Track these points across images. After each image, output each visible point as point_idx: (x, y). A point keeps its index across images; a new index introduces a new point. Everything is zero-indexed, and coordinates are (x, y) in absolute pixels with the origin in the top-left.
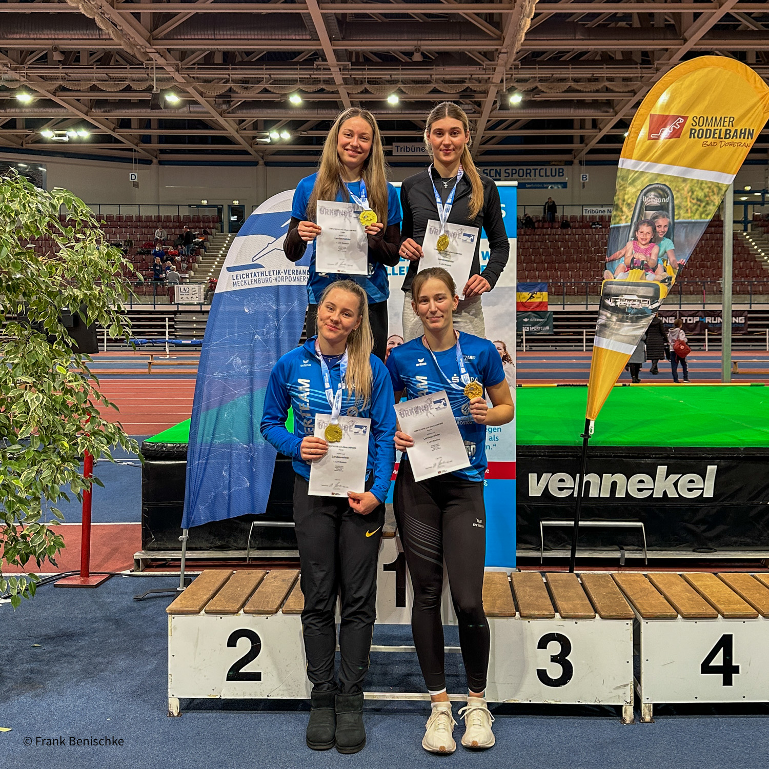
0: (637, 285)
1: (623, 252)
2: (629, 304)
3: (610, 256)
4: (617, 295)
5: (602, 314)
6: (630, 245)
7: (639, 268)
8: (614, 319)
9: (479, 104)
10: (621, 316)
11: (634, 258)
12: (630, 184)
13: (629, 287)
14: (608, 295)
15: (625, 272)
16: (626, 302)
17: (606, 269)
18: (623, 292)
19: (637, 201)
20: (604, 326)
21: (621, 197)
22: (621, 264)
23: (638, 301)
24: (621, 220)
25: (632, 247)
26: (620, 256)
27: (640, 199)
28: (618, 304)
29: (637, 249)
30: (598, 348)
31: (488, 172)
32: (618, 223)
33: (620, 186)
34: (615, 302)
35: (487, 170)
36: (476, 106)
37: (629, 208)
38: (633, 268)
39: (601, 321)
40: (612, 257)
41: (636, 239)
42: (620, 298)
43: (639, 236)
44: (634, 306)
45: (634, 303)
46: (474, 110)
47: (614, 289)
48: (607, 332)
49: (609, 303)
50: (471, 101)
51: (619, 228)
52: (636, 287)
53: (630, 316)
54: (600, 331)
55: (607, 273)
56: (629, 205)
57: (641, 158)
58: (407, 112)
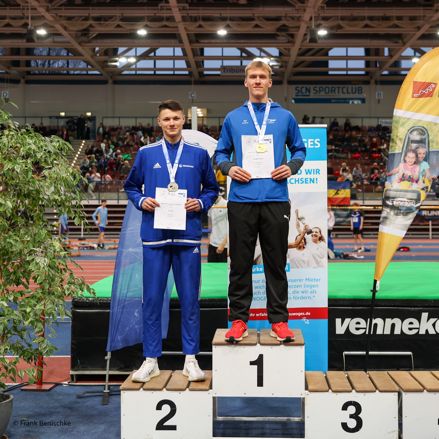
0: (406, 191)
1: (397, 169)
2: (401, 204)
3: (389, 172)
4: (394, 198)
5: (384, 210)
6: (402, 165)
7: (408, 180)
8: (392, 213)
9: (292, 36)
10: (396, 211)
11: (404, 174)
12: (401, 126)
13: (401, 193)
14: (388, 198)
15: (399, 183)
16: (400, 202)
17: (386, 181)
18: (397, 196)
19: (406, 137)
20: (386, 218)
21: (395, 134)
22: (396, 178)
23: (407, 202)
24: (395, 149)
25: (403, 166)
26: (395, 172)
27: (408, 135)
28: (394, 203)
29: (406, 168)
30: (382, 233)
31: (299, 89)
32: (394, 151)
33: (395, 127)
34: (393, 202)
35: (298, 87)
36: (290, 38)
37: (401, 142)
38: (404, 180)
39: (384, 215)
40: (390, 173)
41: (405, 161)
42: (395, 199)
43: (407, 159)
44: (404, 205)
45: (405, 203)
46: (288, 40)
47: (392, 194)
48: (388, 222)
49: (389, 203)
50: (287, 34)
51: (394, 154)
52: (406, 193)
53: (402, 211)
54: (383, 221)
55: (387, 183)
56: (400, 139)
57: (408, 110)
58: (233, 41)
